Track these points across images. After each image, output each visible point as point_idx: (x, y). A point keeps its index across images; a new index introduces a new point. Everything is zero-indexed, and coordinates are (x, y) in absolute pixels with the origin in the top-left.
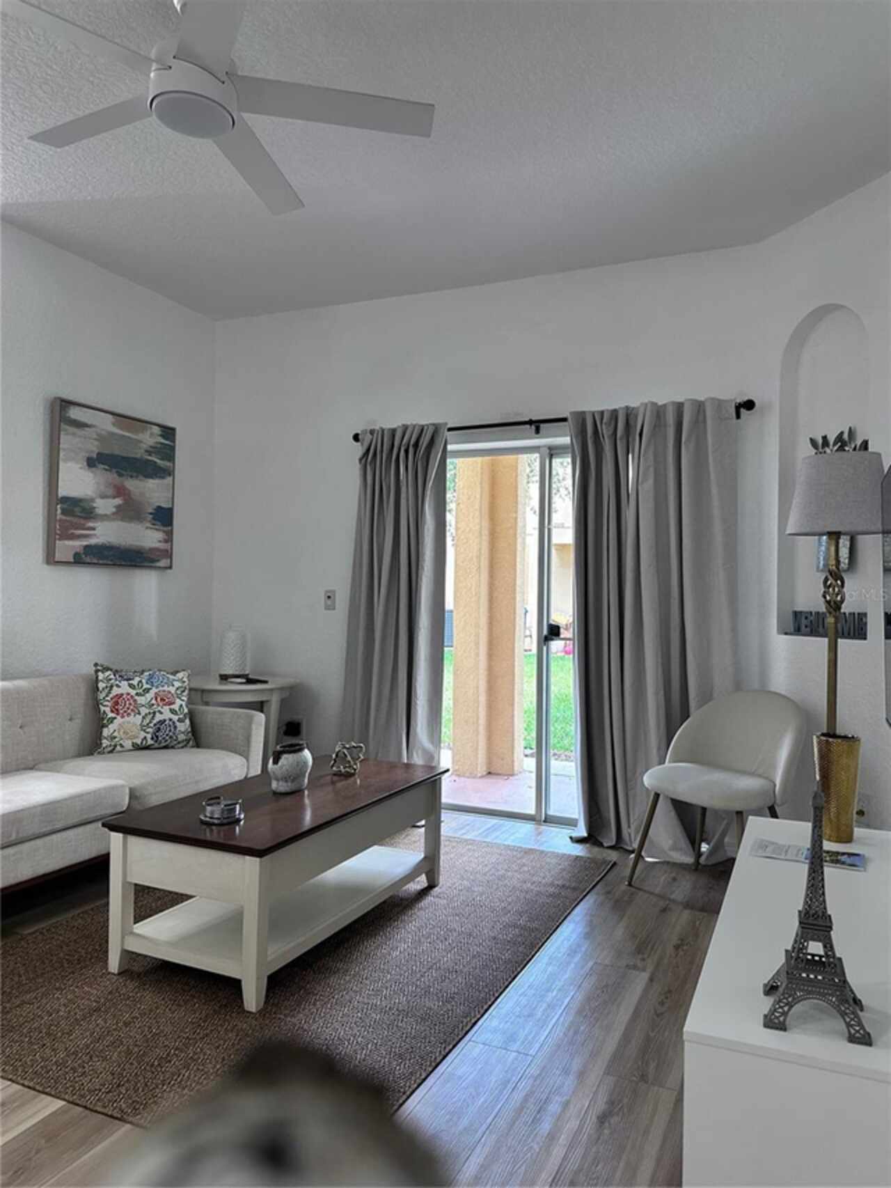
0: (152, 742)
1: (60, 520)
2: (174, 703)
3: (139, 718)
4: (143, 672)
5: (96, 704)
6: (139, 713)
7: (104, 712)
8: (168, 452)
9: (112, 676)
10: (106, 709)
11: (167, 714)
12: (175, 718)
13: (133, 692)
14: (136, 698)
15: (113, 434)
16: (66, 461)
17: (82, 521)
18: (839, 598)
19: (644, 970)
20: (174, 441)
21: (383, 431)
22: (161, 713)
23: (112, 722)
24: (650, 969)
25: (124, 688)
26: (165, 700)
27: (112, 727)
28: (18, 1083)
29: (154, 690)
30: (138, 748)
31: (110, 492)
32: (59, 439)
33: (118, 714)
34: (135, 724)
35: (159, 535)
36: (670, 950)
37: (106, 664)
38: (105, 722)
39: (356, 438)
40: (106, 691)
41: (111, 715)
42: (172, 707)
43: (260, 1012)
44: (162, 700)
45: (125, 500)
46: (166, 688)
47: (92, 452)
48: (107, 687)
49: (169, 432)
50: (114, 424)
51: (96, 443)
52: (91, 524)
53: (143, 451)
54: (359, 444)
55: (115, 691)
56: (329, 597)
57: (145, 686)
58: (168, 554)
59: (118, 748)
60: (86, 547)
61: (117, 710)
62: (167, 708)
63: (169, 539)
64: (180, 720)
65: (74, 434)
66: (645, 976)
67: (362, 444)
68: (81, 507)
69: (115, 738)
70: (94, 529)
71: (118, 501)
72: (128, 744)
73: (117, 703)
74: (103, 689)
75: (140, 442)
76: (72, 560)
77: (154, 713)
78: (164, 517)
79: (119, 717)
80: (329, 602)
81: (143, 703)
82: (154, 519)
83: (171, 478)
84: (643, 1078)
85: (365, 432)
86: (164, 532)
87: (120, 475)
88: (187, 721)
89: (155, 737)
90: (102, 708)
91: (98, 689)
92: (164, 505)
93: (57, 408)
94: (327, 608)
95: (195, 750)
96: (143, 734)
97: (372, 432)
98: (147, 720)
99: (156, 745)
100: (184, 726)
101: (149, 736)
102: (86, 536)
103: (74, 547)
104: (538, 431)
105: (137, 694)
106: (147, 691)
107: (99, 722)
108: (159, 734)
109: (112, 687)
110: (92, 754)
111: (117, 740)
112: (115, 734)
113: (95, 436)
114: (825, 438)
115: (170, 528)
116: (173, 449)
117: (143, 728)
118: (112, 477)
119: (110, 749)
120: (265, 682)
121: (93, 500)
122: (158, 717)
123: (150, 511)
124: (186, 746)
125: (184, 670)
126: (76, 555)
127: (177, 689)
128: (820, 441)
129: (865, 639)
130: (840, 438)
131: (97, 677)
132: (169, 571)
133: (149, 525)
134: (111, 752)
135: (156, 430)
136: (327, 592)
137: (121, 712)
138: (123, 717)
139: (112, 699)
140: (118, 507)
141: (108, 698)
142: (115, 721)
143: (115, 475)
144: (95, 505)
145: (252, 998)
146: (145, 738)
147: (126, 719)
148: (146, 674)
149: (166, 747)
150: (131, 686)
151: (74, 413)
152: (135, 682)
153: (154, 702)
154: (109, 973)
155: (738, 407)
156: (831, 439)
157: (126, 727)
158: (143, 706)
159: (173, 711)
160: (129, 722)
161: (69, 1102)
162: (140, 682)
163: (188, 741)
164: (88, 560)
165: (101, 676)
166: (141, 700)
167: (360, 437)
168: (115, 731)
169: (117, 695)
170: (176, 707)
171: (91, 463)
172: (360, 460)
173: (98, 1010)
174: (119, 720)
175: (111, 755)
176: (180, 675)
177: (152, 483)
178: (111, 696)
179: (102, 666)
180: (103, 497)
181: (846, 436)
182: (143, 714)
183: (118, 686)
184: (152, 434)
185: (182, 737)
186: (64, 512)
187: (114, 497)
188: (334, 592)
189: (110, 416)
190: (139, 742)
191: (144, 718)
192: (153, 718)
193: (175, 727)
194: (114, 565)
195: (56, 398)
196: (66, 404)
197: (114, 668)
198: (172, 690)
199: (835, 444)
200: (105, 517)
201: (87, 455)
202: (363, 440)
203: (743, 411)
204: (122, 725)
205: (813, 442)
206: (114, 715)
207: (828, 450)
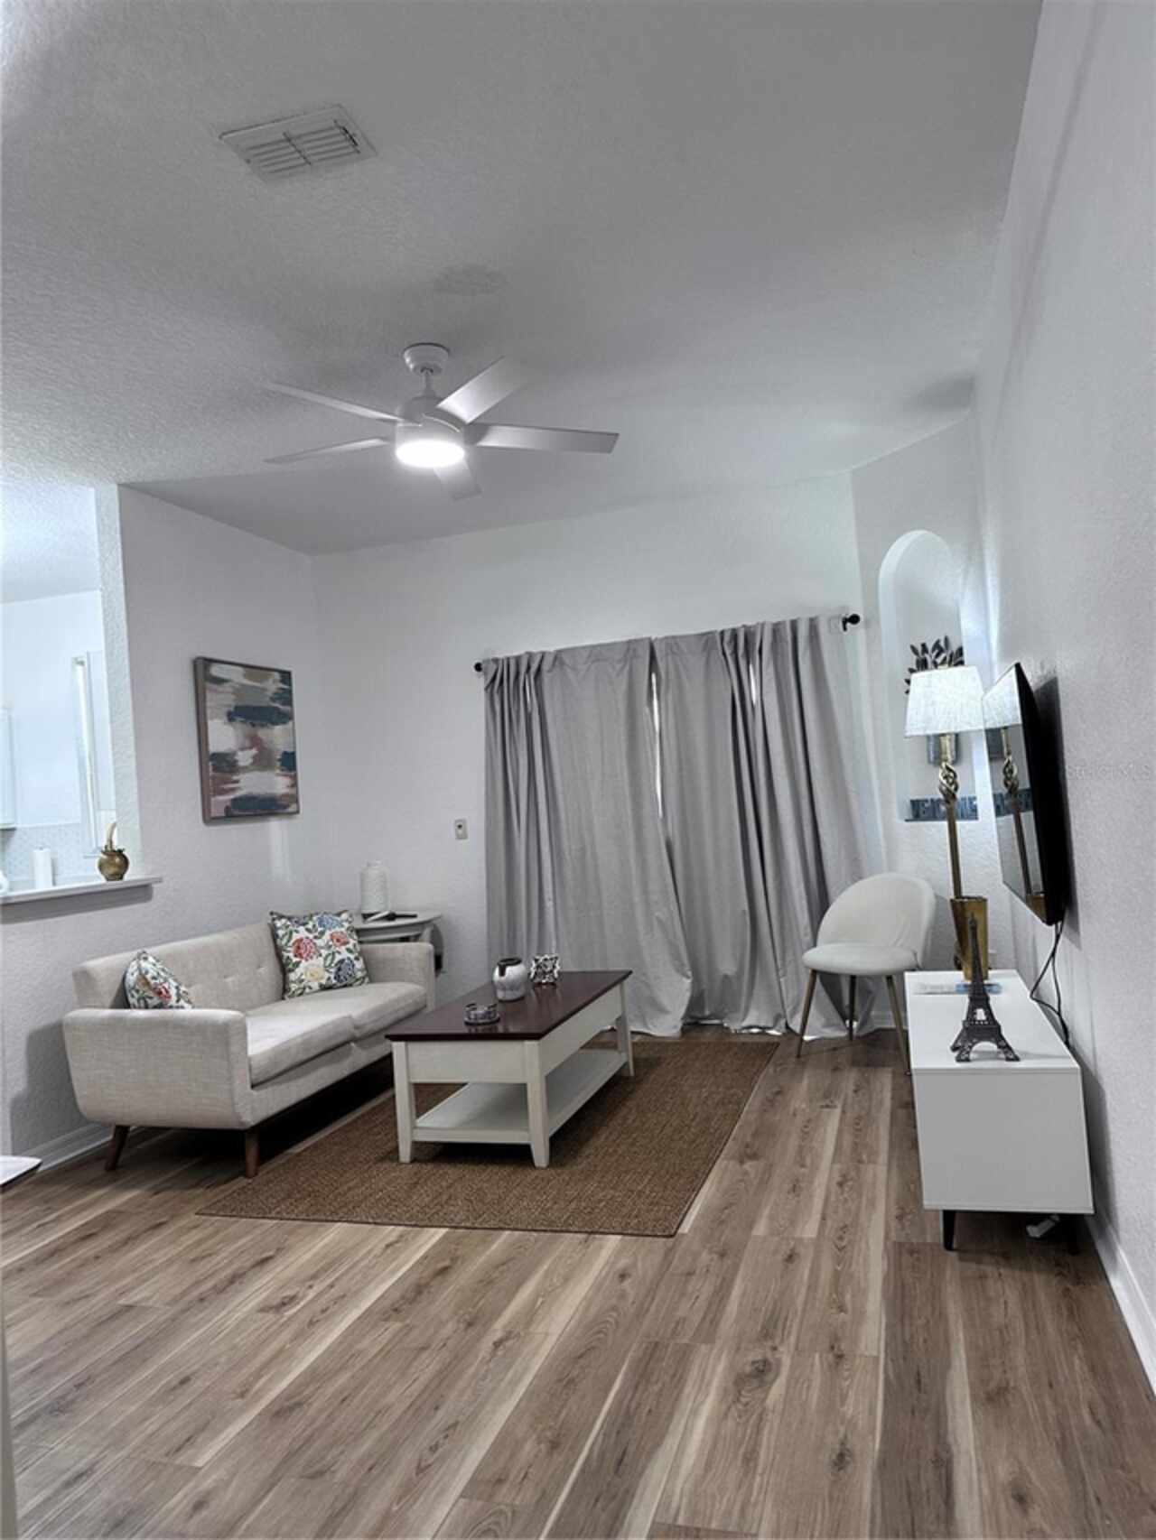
0: (334, 981)
1: (213, 778)
2: (348, 943)
3: (321, 959)
4: (311, 916)
5: (278, 952)
6: (320, 955)
7: (288, 958)
8: (286, 697)
9: (289, 923)
10: (289, 954)
11: (345, 955)
12: (352, 957)
13: (311, 936)
14: (315, 941)
15: (243, 686)
16: (212, 719)
17: (228, 775)
18: (953, 787)
19: (835, 1107)
20: (290, 685)
21: (508, 659)
22: (339, 953)
23: (297, 966)
24: (839, 1105)
25: (302, 933)
26: (341, 941)
27: (299, 971)
28: (400, 1225)
29: (328, 933)
30: (324, 988)
31: (247, 743)
32: (205, 697)
33: (301, 958)
34: (318, 966)
35: (287, 781)
36: (850, 1093)
37: (281, 912)
38: (290, 966)
39: (478, 667)
40: (287, 937)
41: (295, 960)
42: (348, 946)
43: (548, 1167)
44: (338, 940)
45: (258, 749)
46: (338, 929)
47: (230, 706)
48: (286, 934)
49: (286, 676)
50: (245, 676)
51: (233, 697)
52: (235, 778)
53: (268, 699)
54: (481, 673)
55: (295, 937)
56: (460, 827)
57: (320, 929)
58: (295, 799)
59: (307, 990)
60: (234, 800)
61: (300, 954)
62: (343, 948)
63: (294, 785)
64: (357, 959)
65: (216, 691)
66: (838, 1111)
67: (486, 674)
68: (228, 762)
69: (302, 981)
70: (237, 782)
71: (254, 751)
72: (315, 986)
73: (299, 948)
74: (284, 936)
75: (264, 690)
76: (223, 815)
77: (333, 954)
78: (289, 762)
79: (303, 961)
80: (460, 831)
81: (323, 944)
82: (282, 765)
83: (290, 723)
84: (860, 1161)
85: (487, 661)
86: (291, 777)
87: (253, 725)
88: (361, 960)
89: (337, 977)
90: (286, 954)
91: (277, 936)
92: (290, 750)
93: (201, 668)
94: (459, 837)
95: (370, 985)
96: (327, 975)
97: (496, 661)
98: (328, 962)
99: (339, 985)
100: (359, 965)
101: (332, 976)
102: (233, 790)
103: (226, 801)
105: (316, 937)
106: (322, 933)
107: (284, 968)
108: (341, 973)
109: (291, 933)
110: (283, 999)
111: (304, 982)
112: (303, 977)
113: (231, 690)
114: (924, 646)
115: (293, 773)
116: (290, 692)
117: (327, 969)
118: (247, 728)
119: (299, 992)
120: (414, 916)
121: (234, 754)
122: (338, 958)
123: (279, 757)
124: (362, 982)
125: (345, 911)
126: (227, 809)
127: (348, 929)
128: (920, 649)
129: (976, 818)
130: (937, 645)
131: (274, 925)
132: (298, 816)
133: (278, 771)
134: (301, 994)
135: (277, 676)
136: (456, 821)
137: (304, 955)
138: (306, 960)
139: (293, 944)
140: (254, 757)
141: (290, 944)
142: (301, 965)
143: (250, 726)
144: (236, 758)
145: (540, 1155)
146: (329, 979)
147: (310, 961)
148: (315, 918)
149: (345, 986)
150: (308, 930)
151: (216, 671)
152: (310, 926)
153: (331, 943)
154: (402, 1164)
155: (845, 621)
156: (930, 646)
157: (310, 970)
158: (322, 948)
159: (349, 951)
160: (313, 965)
161: (451, 1227)
162: (314, 926)
163: (364, 978)
164: (236, 813)
165: (279, 924)
166: (319, 942)
167: (483, 666)
168: (301, 974)
169: (297, 940)
170: (350, 946)
171: (231, 717)
172: (486, 689)
173: (417, 1183)
174: (304, 964)
175: (301, 998)
176: (344, 916)
177: (278, 730)
178: (292, 941)
179: (276, 914)
180: (242, 749)
181: (942, 644)
182: (324, 955)
183: (297, 932)
184: (274, 681)
185: (359, 974)
186: (216, 769)
187: (251, 748)
188: (464, 821)
189: (240, 669)
190: (324, 982)
191: (325, 959)
192: (333, 959)
193: (353, 966)
194: (255, 815)
195: (198, 658)
196: (209, 662)
197: (289, 914)
198: (343, 929)
199: (933, 650)
200: (245, 769)
201: (226, 710)
202: (486, 668)
203: (849, 625)
204: (306, 968)
205: (914, 649)
206: (298, 959)
207: (927, 656)
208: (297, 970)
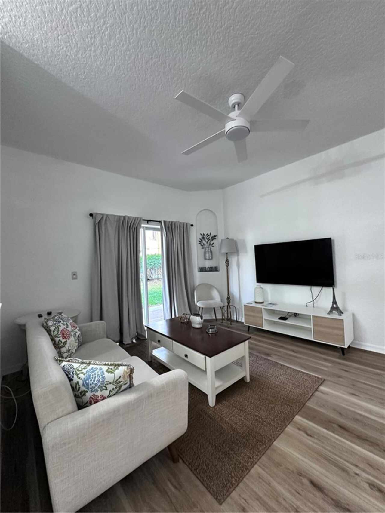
3: (73, 337)
6: (72, 335)
7: (59, 340)
9: (54, 322)
10: (60, 338)
11: (78, 332)
12: (80, 333)
23: (66, 343)
33: (66, 339)
38: (62, 345)
39: (91, 215)
40: (57, 330)
41: (63, 341)
42: (77, 328)
44: (74, 327)
48: (56, 328)
56: (74, 274)
61: (65, 337)
69: (70, 350)
73: (63, 334)
74: (55, 330)
77: (75, 333)
79: (68, 340)
80: (75, 276)
81: (70, 330)
94: (73, 279)
96: (76, 344)
98: (75, 338)
104: (148, 223)
106: (67, 325)
109: (58, 327)
111: (71, 351)
112: (70, 348)
114: (204, 234)
117: (75, 341)
128: (202, 234)
130: (207, 234)
137: (67, 337)
138: (69, 339)
139: (61, 333)
141: (59, 333)
142: (67, 342)
146: (77, 346)
155: (191, 225)
158: (71, 332)
160: (71, 341)
168: (69, 347)
169: (62, 330)
174: (68, 341)
178: (60, 331)
181: (209, 234)
183: (60, 326)
188: (76, 272)
190: (76, 348)
192: (76, 335)
198: (72, 321)
202: (95, 216)
204: (70, 343)
205: (201, 234)
206: (64, 340)
207: (205, 236)
208: (66, 346)
